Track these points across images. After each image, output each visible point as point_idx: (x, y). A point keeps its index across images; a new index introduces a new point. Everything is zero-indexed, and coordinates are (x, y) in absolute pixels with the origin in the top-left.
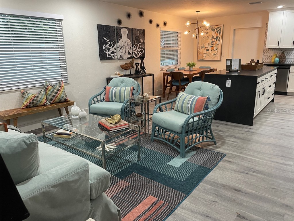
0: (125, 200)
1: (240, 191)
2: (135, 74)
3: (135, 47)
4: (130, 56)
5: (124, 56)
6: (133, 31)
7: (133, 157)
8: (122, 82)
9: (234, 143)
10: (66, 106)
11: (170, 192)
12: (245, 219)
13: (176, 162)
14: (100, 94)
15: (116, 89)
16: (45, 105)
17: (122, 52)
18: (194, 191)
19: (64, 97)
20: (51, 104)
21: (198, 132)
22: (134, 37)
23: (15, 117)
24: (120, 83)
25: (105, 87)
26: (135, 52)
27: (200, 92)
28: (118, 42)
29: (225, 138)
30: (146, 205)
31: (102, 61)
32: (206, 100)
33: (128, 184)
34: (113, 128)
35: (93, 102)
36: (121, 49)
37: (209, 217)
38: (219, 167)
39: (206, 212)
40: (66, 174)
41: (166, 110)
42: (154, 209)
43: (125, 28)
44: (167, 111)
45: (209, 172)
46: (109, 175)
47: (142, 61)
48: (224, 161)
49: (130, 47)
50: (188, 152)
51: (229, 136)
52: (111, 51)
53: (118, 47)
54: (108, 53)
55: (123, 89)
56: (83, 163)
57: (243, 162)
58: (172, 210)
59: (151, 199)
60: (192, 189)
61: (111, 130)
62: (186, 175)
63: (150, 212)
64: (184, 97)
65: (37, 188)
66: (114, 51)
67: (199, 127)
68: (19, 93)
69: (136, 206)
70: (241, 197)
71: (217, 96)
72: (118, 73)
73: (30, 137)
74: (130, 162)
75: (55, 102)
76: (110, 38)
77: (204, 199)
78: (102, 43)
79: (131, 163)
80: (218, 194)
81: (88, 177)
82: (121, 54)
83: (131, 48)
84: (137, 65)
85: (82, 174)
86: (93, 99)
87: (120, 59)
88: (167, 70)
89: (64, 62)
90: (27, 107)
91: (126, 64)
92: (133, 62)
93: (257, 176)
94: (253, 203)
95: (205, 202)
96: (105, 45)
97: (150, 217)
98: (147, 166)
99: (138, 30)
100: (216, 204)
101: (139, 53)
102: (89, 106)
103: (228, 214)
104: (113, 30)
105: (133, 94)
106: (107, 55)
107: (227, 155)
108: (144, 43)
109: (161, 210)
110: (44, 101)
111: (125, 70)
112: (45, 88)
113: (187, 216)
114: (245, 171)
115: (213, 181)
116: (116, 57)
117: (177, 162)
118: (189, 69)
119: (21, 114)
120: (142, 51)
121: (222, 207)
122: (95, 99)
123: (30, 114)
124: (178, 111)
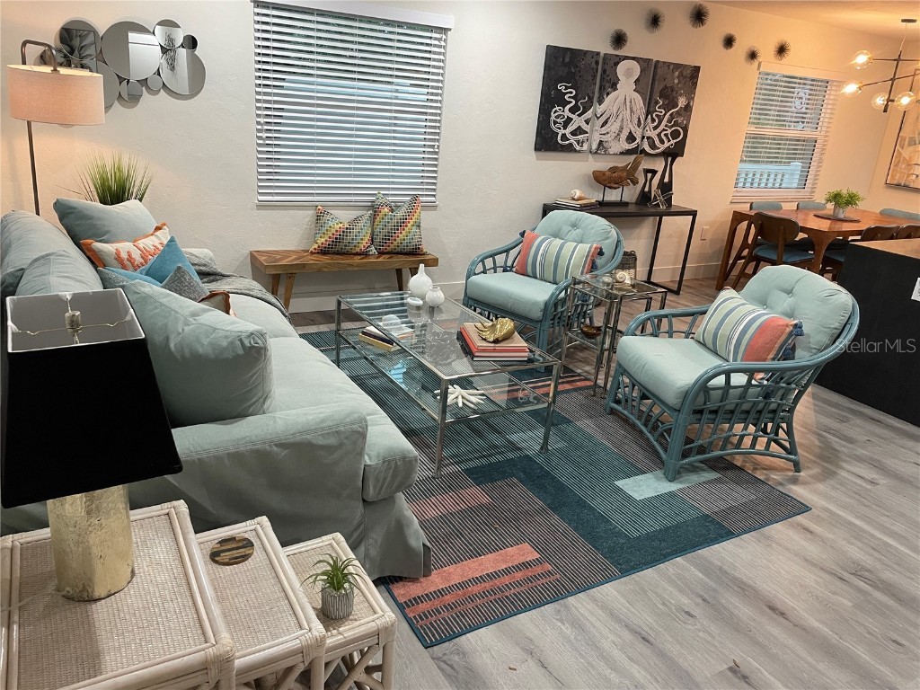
0: (461, 534)
1: (782, 614)
2: (636, 203)
3: (653, 121)
4: (633, 145)
5: (613, 144)
6: (659, 70)
7: (529, 440)
8: (574, 226)
9: (864, 485)
10: (413, 266)
11: (583, 552)
12: (747, 682)
13: (640, 486)
14: (507, 251)
15: (550, 243)
16: (365, 254)
17: (608, 133)
18: (649, 574)
19: (415, 242)
20: (381, 253)
21: (755, 422)
22: (658, 88)
23: (290, 272)
24: (566, 228)
25: (524, 232)
26: (653, 134)
27: (785, 302)
28: (600, 102)
29: (845, 461)
30: (505, 561)
31: (540, 153)
32: (788, 330)
33: (485, 500)
34: (484, 351)
35: (480, 268)
36: (606, 122)
37: (648, 641)
38: (763, 535)
39: (646, 629)
40: (313, 428)
41: (670, 334)
42: (519, 575)
43: (633, 58)
44: (671, 336)
45: (722, 537)
46: (416, 460)
47: (669, 168)
48: (793, 526)
49: (639, 119)
50: (693, 469)
51: (859, 459)
52: (574, 127)
53: (598, 116)
54: (564, 132)
55: (571, 245)
56: (356, 416)
57: (853, 544)
58: (562, 594)
59: (524, 552)
60: (645, 564)
61: (477, 356)
62: (652, 525)
63: (506, 580)
64: (729, 305)
65: (247, 439)
66: (585, 127)
67: (745, 407)
68: (311, 212)
69: (480, 556)
70: (775, 631)
71: (832, 326)
72: (578, 194)
73: (252, 334)
74: (519, 449)
75: (389, 249)
76: (578, 88)
77: (662, 598)
78: (550, 99)
79: (518, 454)
80: (710, 600)
81: (363, 449)
82: (604, 138)
83: (639, 121)
84: (649, 175)
85: (347, 438)
86: (482, 261)
87: (596, 153)
88: (752, 204)
89: (433, 146)
90: (323, 252)
91: (614, 169)
92: (636, 165)
93: (871, 595)
94: (798, 656)
95: (661, 607)
96: (557, 108)
97: (500, 589)
98: (557, 474)
99: (678, 66)
100: (689, 622)
101: (664, 138)
102: (468, 277)
103: (707, 656)
104: (594, 65)
105: (593, 267)
106: (559, 138)
107: (813, 510)
108: (688, 108)
109: (534, 584)
110: (364, 242)
111: (605, 186)
112: (374, 209)
113: (593, 619)
114: (840, 571)
115: (719, 564)
116: (585, 147)
117: (645, 487)
118: (831, 213)
119: (304, 266)
120: (675, 134)
121: (701, 634)
122: (488, 261)
123: (325, 270)
124: (703, 345)
